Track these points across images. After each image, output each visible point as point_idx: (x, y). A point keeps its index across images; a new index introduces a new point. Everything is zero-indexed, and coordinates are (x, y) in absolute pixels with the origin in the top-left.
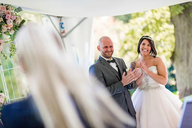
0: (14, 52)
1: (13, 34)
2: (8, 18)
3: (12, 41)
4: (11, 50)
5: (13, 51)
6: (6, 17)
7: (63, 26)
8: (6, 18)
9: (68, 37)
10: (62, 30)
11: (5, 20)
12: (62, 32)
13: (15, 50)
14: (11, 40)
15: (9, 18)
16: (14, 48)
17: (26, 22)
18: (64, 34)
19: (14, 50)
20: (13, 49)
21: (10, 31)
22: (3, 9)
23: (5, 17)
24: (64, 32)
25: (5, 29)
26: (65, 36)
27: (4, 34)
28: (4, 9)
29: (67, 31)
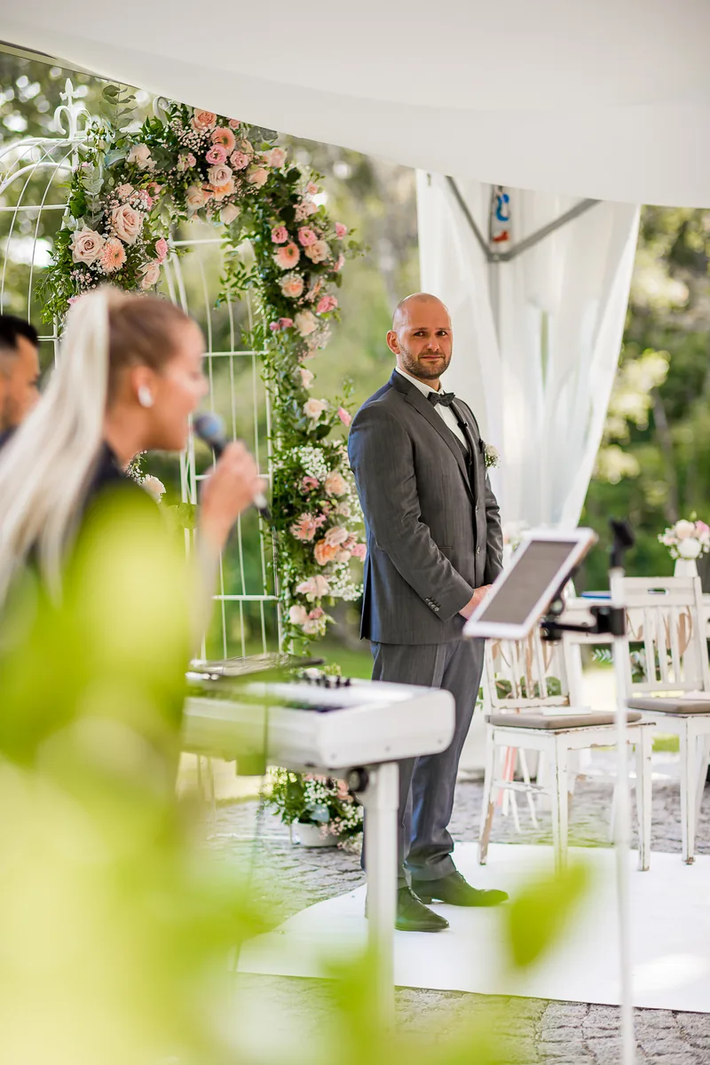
0: (235, 289)
1: (234, 222)
2: (216, 158)
3: (230, 248)
4: (228, 281)
5: (233, 286)
6: (209, 153)
7: (504, 213)
8: (209, 159)
9: (519, 259)
10: (500, 227)
11: (203, 165)
12: (497, 234)
13: (240, 284)
14: (229, 243)
15: (218, 158)
16: (239, 273)
17: (302, 177)
18: (504, 247)
19: (237, 282)
20: (236, 276)
21: (222, 208)
22: (203, 124)
23: (205, 154)
24: (504, 237)
25: (198, 198)
26: (506, 257)
27: (197, 216)
28: (210, 122)
29: (517, 236)
